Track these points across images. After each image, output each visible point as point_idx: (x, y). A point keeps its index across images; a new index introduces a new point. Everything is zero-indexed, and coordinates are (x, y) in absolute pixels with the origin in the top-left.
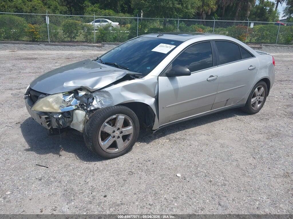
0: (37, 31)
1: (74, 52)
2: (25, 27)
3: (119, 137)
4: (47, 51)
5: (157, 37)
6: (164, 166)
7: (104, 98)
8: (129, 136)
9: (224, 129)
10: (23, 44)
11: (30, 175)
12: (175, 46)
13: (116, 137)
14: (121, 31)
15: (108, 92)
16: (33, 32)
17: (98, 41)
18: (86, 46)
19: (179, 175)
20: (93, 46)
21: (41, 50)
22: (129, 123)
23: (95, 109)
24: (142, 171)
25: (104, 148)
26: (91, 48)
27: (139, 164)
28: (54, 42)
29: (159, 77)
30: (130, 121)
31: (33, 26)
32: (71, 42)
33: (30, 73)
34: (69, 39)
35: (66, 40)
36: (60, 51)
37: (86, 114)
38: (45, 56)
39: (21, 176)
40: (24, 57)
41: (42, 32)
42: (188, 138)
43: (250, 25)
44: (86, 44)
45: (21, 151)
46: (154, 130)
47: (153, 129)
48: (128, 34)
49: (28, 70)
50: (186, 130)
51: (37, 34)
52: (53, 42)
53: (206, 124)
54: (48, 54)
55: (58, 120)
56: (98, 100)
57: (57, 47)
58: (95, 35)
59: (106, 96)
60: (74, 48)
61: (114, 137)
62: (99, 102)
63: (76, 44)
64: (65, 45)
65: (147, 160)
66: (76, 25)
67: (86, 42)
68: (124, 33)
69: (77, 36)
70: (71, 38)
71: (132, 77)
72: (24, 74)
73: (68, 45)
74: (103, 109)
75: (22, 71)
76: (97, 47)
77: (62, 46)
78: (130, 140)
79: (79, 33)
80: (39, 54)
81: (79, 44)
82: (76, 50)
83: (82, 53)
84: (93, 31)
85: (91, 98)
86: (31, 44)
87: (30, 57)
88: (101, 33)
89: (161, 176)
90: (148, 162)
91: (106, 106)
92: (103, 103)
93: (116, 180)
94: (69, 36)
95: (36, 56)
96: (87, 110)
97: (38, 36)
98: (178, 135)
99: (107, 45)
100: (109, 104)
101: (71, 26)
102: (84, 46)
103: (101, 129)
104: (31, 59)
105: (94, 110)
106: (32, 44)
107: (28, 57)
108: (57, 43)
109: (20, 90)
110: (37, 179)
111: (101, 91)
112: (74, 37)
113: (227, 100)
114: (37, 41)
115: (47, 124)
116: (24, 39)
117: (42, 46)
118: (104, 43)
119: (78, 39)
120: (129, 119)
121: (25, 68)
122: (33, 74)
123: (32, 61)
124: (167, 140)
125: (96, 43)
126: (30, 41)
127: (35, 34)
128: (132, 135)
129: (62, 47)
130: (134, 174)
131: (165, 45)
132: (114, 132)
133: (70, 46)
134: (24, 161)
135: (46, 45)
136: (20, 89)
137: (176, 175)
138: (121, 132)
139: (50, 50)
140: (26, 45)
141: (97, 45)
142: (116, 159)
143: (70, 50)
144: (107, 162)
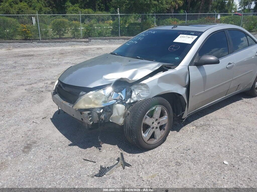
0: (29, 30)
1: (65, 48)
2: (18, 27)
3: (157, 128)
4: (40, 48)
5: (172, 29)
6: (207, 154)
7: (142, 91)
8: (165, 126)
9: (239, 112)
10: (17, 42)
11: (80, 172)
12: (197, 36)
13: (155, 128)
14: (105, 27)
15: (146, 84)
16: (26, 31)
17: (85, 37)
18: (74, 42)
19: (225, 162)
20: (81, 42)
21: (34, 47)
22: (165, 113)
23: (135, 102)
24: (188, 161)
25: (146, 140)
26: (80, 43)
27: (181, 153)
28: (46, 39)
29: (189, 66)
30: (166, 111)
31: (25, 26)
32: (60, 38)
33: (34, 68)
34: (58, 36)
35: (55, 37)
36: (52, 48)
37: (125, 107)
38: (40, 53)
39: (72, 175)
40: (21, 54)
41: (34, 31)
42: (212, 123)
43: (217, 17)
44: (73, 40)
45: (60, 147)
46: (184, 119)
47: (182, 118)
48: (111, 30)
49: (30, 66)
50: (206, 116)
51: (29, 33)
52: (44, 39)
53: (221, 109)
54: (42, 51)
55: (99, 115)
56: (137, 93)
57: (48, 44)
58: (81, 32)
59: (143, 88)
60: (64, 44)
61: (153, 128)
62: (137, 94)
63: (65, 40)
64: (55, 42)
65: (187, 149)
66: (63, 22)
67: (74, 38)
68: (107, 29)
69: (66, 33)
70: (60, 35)
71: (165, 68)
72: (28, 70)
73: (58, 42)
74: (142, 102)
75: (26, 68)
76: (85, 42)
77: (53, 42)
78: (166, 130)
79: (67, 31)
80: (34, 51)
81: (68, 40)
82: (66, 46)
83: (72, 48)
84: (79, 28)
85: (129, 91)
86: (24, 42)
87: (27, 54)
88: (87, 29)
89: (209, 164)
90: (189, 151)
91: (144, 98)
92: (141, 96)
93: (168, 172)
94: (57, 34)
95: (32, 53)
96: (125, 103)
97: (30, 35)
98: (200, 121)
99: (93, 40)
100: (147, 96)
101: (60, 24)
102: (73, 42)
103: (143, 122)
104: (28, 56)
105: (133, 103)
106: (26, 42)
107: (25, 54)
108: (47, 41)
109: (31, 86)
110: (88, 176)
111: (139, 84)
112: (63, 35)
113: (239, 85)
114: (29, 40)
115: (90, 119)
116: (17, 38)
117: (35, 43)
118: (90, 38)
119: (66, 35)
120: (164, 109)
121: (27, 64)
122: (36, 69)
123: (31, 57)
124: (193, 127)
125: (83, 39)
126: (24, 40)
127: (28, 33)
128: (167, 124)
129: (53, 44)
130: (182, 164)
131: (185, 36)
132: (153, 123)
133: (60, 42)
134: (67, 158)
135: (38, 42)
136: (31, 84)
137: (223, 163)
138: (159, 123)
139: (43, 47)
140: (20, 44)
141: (84, 40)
142: (156, 149)
143: (60, 46)
144: (149, 153)
